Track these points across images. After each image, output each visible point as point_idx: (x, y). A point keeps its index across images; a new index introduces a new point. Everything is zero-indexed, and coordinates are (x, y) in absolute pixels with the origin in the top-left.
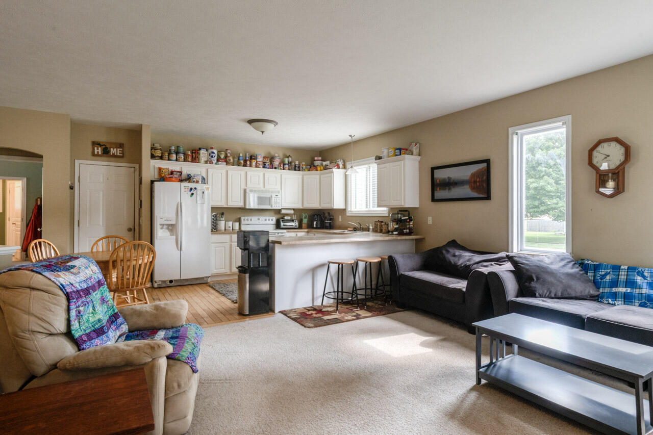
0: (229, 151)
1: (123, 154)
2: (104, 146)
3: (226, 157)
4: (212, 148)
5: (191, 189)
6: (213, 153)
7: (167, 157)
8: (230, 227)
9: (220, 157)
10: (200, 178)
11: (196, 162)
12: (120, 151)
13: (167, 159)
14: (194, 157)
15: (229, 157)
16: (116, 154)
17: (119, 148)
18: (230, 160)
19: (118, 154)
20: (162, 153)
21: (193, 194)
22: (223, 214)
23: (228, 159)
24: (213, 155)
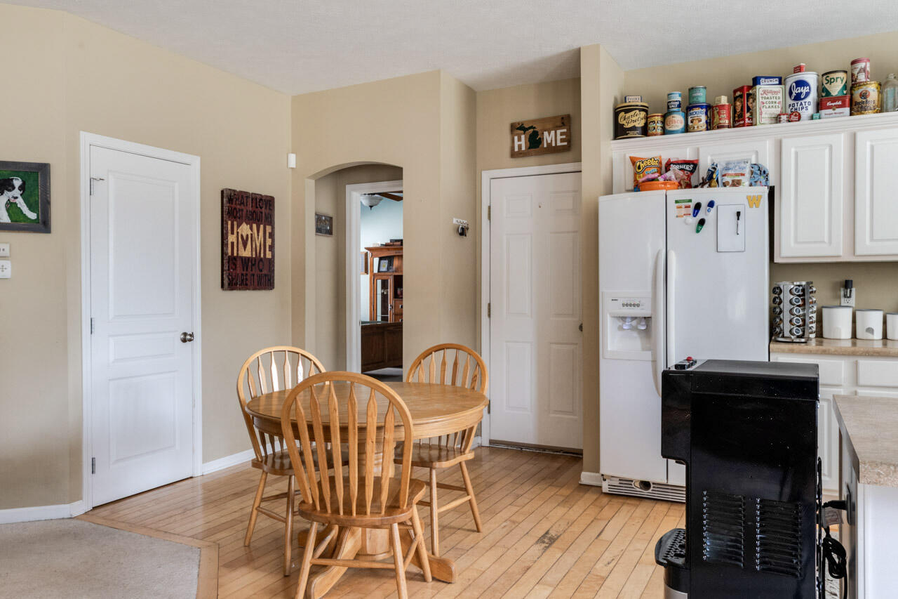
0: (862, 65)
1: (569, 141)
2: (531, 130)
3: (853, 84)
4: (798, 69)
5: (698, 206)
6: (801, 83)
7: (660, 125)
8: (870, 330)
9: (828, 93)
10: (747, 171)
11: (743, 125)
12: (562, 134)
13: (659, 131)
14: (739, 110)
15: (860, 85)
16: (554, 145)
17: (560, 127)
18: (864, 95)
19: (559, 144)
20: (647, 118)
21: (702, 222)
22: (847, 285)
23: (857, 93)
24: (800, 90)
